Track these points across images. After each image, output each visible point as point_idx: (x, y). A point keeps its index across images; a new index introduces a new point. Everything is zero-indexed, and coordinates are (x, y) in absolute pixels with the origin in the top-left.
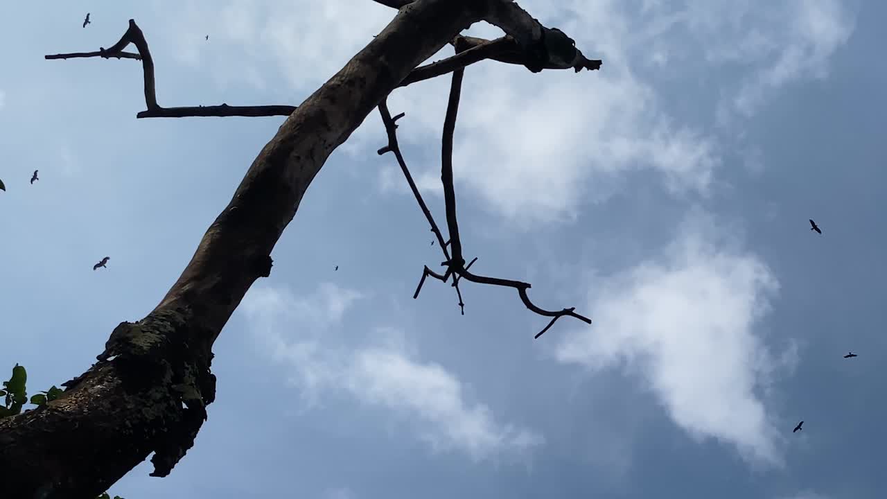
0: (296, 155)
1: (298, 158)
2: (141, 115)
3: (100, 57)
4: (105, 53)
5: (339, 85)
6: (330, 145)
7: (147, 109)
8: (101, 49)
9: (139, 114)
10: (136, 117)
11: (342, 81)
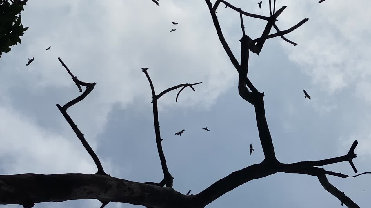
0: (87, 188)
1: (86, 189)
2: (58, 106)
3: (72, 78)
4: (75, 79)
5: (125, 185)
6: (98, 197)
7: (62, 106)
8: (76, 77)
9: (58, 105)
10: (56, 104)
11: (128, 185)
